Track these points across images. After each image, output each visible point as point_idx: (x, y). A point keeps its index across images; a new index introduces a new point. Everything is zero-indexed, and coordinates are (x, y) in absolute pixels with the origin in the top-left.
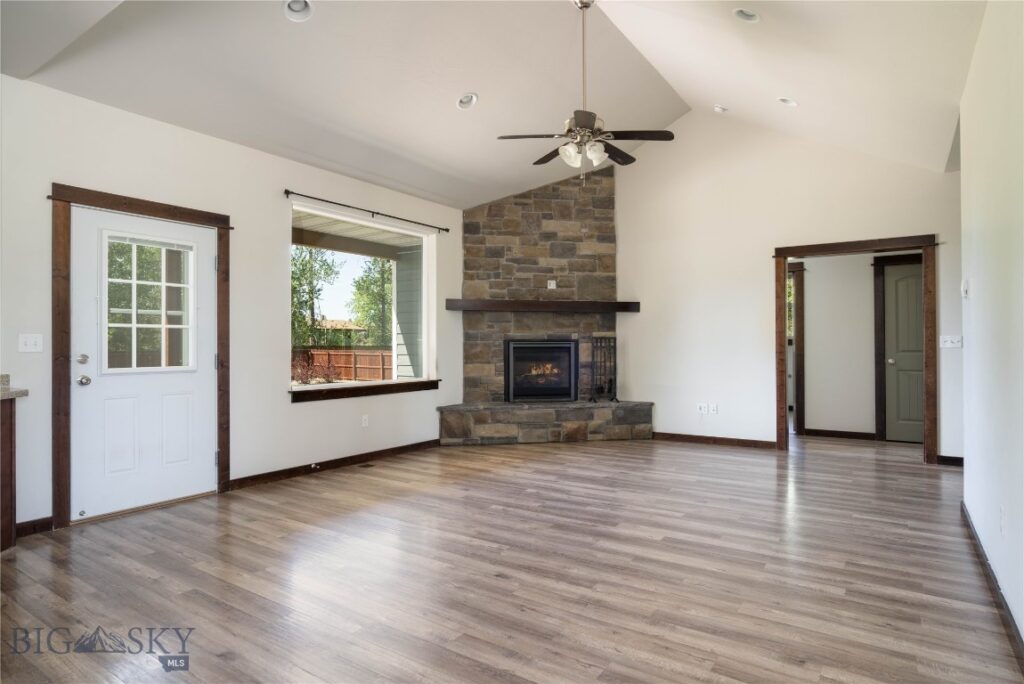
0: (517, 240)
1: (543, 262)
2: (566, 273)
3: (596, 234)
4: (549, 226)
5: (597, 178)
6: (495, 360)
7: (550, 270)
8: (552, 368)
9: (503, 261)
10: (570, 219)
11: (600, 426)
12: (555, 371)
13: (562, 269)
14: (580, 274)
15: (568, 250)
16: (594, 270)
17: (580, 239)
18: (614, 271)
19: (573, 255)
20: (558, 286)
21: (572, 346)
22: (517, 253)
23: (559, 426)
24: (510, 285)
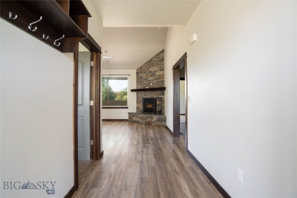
0: (144, 74)
1: (149, 79)
2: (153, 81)
3: (160, 69)
4: (150, 69)
5: (160, 54)
6: (141, 103)
7: (150, 81)
8: (151, 106)
9: (142, 80)
10: (154, 67)
11: (154, 121)
12: (152, 107)
13: (153, 80)
14: (156, 80)
15: (154, 75)
16: (159, 79)
17: (156, 71)
18: (164, 79)
19: (155, 76)
20: (152, 84)
21: (155, 99)
22: (144, 77)
23: (146, 120)
24: (143, 85)
